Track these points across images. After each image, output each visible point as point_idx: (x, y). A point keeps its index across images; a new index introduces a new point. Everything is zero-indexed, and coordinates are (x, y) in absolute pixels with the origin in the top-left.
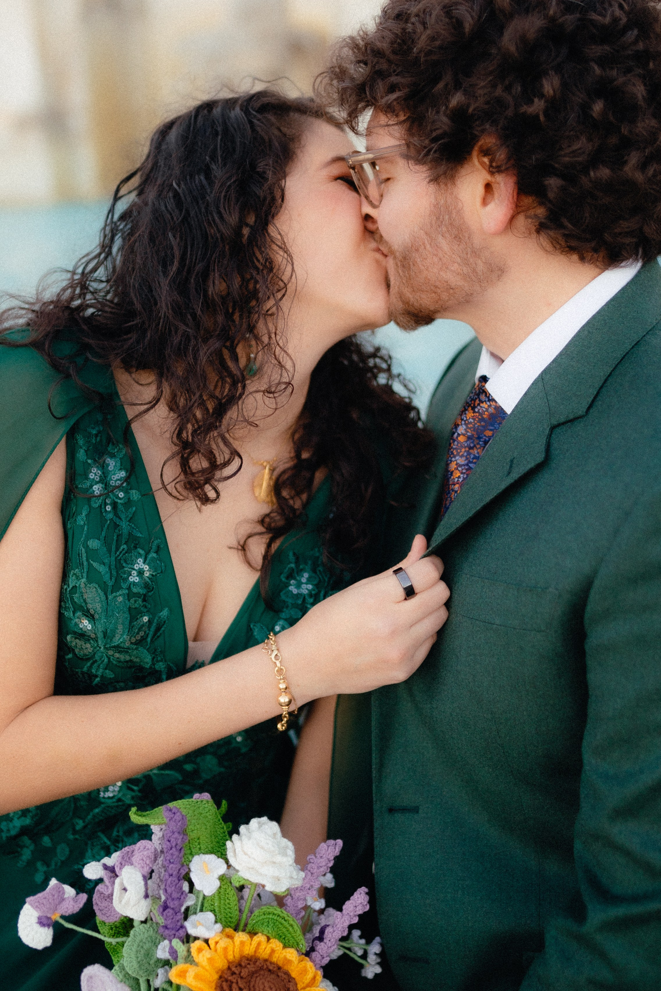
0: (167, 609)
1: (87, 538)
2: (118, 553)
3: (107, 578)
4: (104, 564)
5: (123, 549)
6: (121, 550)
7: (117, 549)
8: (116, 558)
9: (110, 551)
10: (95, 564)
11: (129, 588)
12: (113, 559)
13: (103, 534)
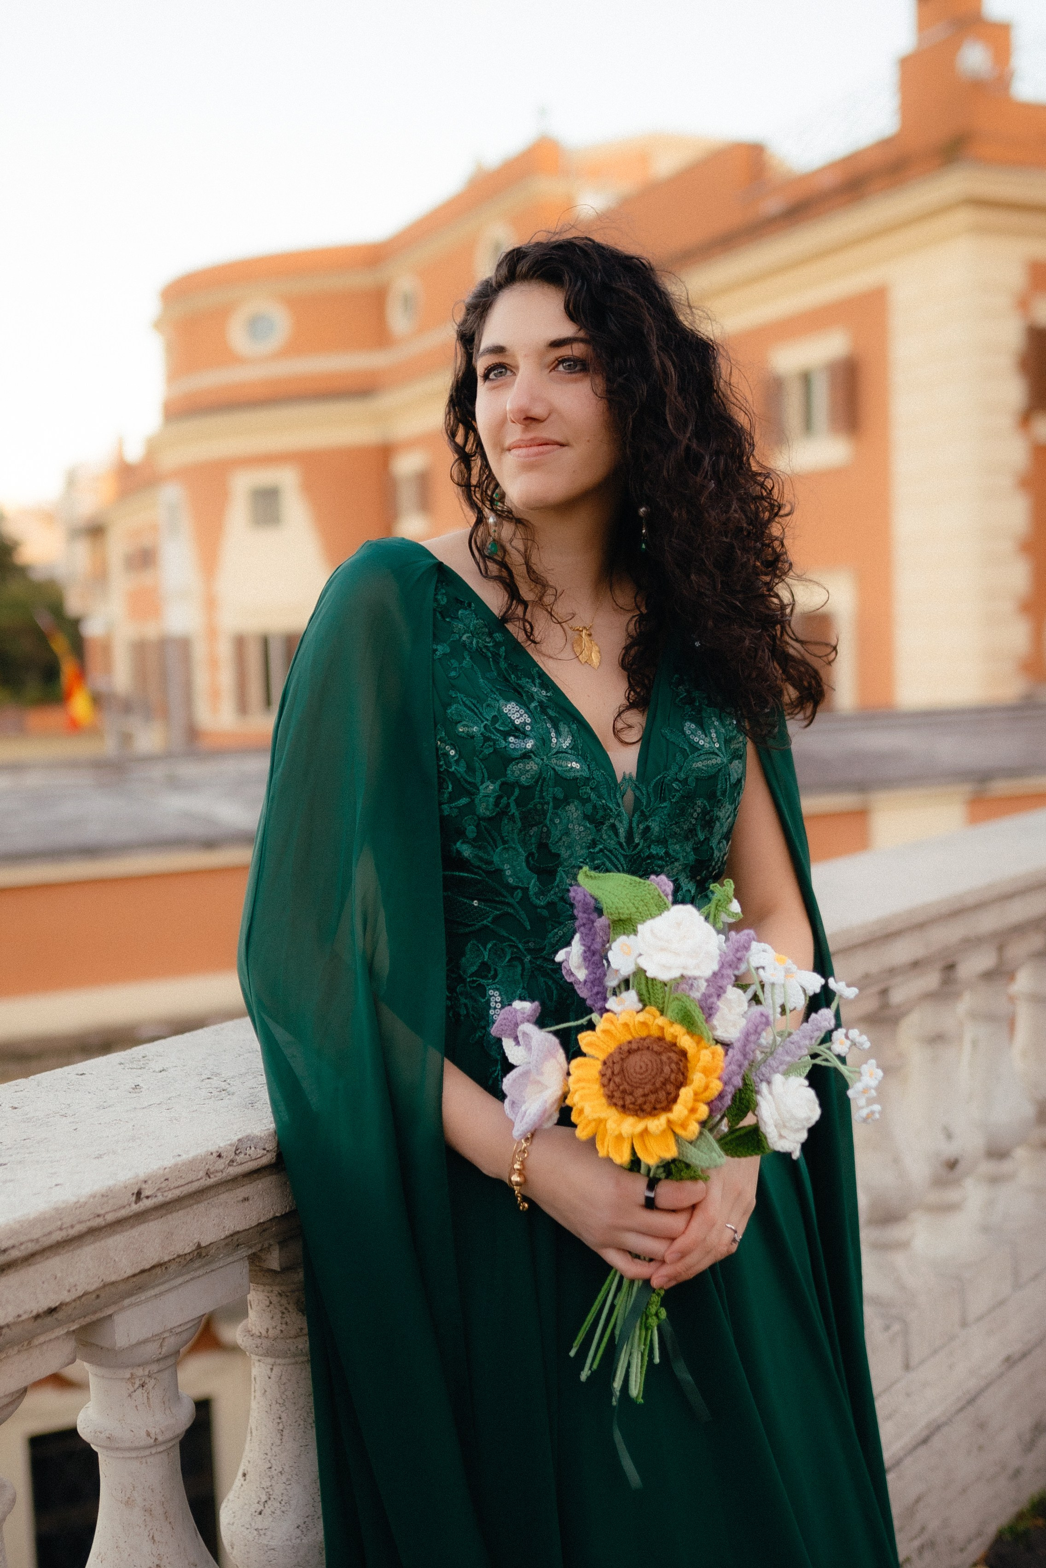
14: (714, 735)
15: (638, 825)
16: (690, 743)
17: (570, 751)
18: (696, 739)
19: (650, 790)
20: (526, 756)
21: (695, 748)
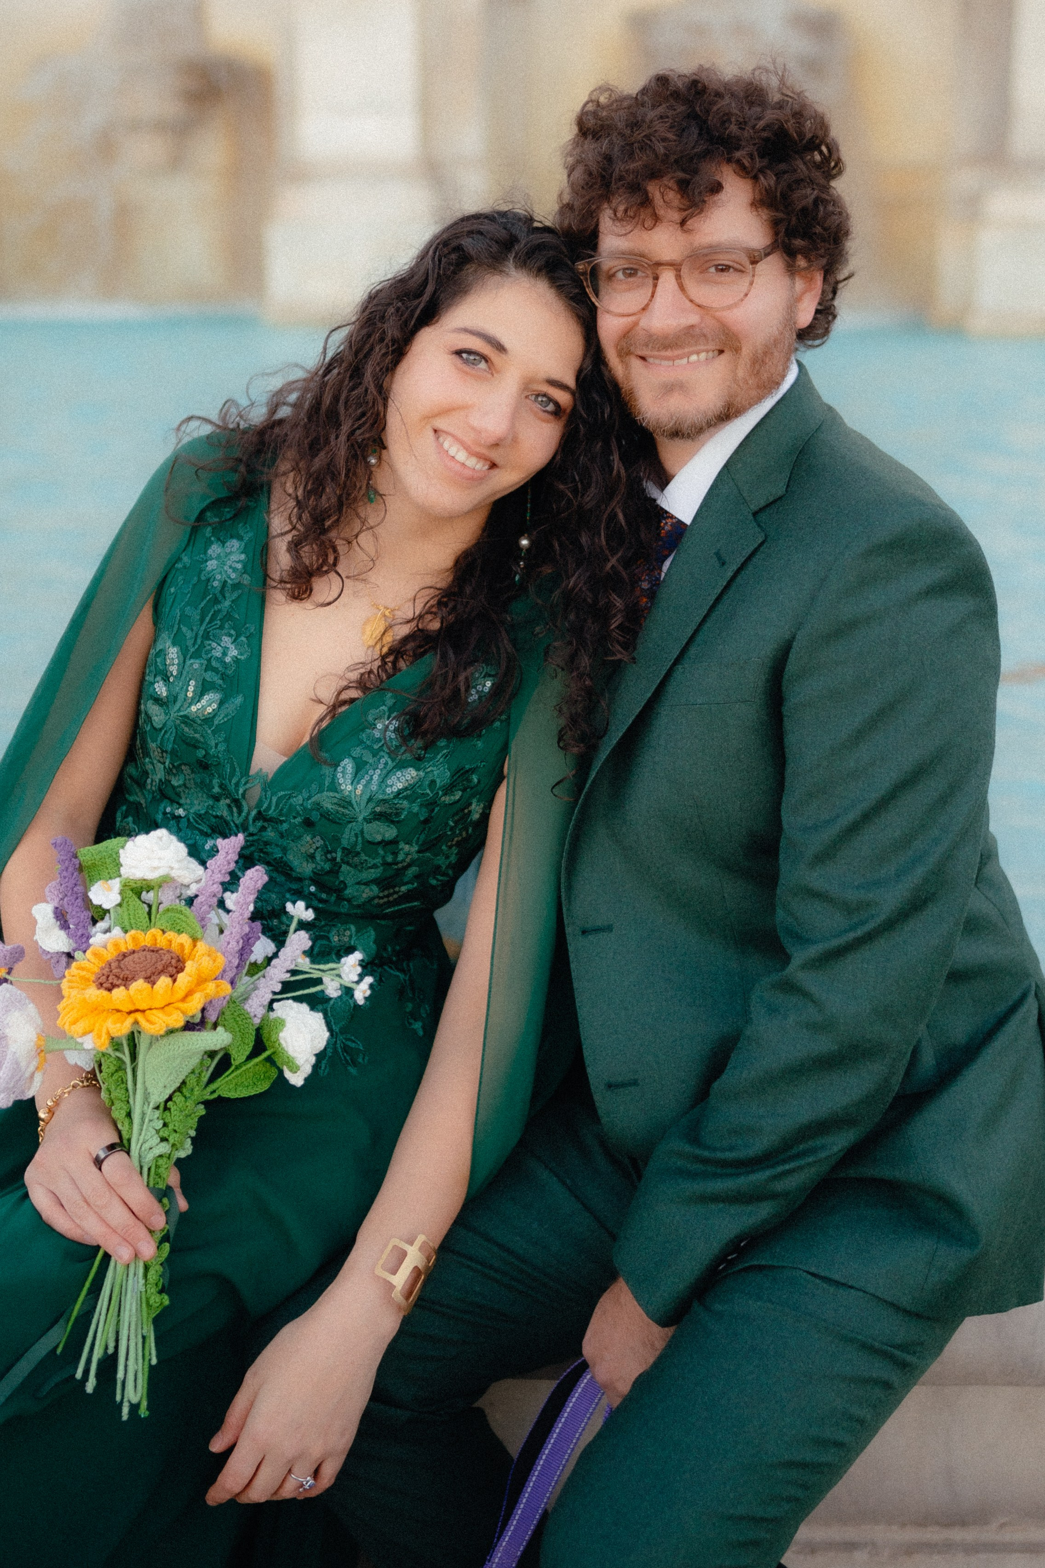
0: (241, 695)
1: (187, 604)
2: (209, 626)
3: (190, 643)
4: (192, 630)
5: (216, 624)
6: (213, 624)
7: (209, 623)
8: (205, 630)
9: (202, 620)
10: (184, 629)
11: (209, 660)
12: (203, 628)
13: (202, 605)
14: (360, 787)
15: (254, 821)
16: (333, 779)
17: (199, 722)
18: (341, 781)
19: (274, 799)
20: (157, 700)
21: (334, 787)
